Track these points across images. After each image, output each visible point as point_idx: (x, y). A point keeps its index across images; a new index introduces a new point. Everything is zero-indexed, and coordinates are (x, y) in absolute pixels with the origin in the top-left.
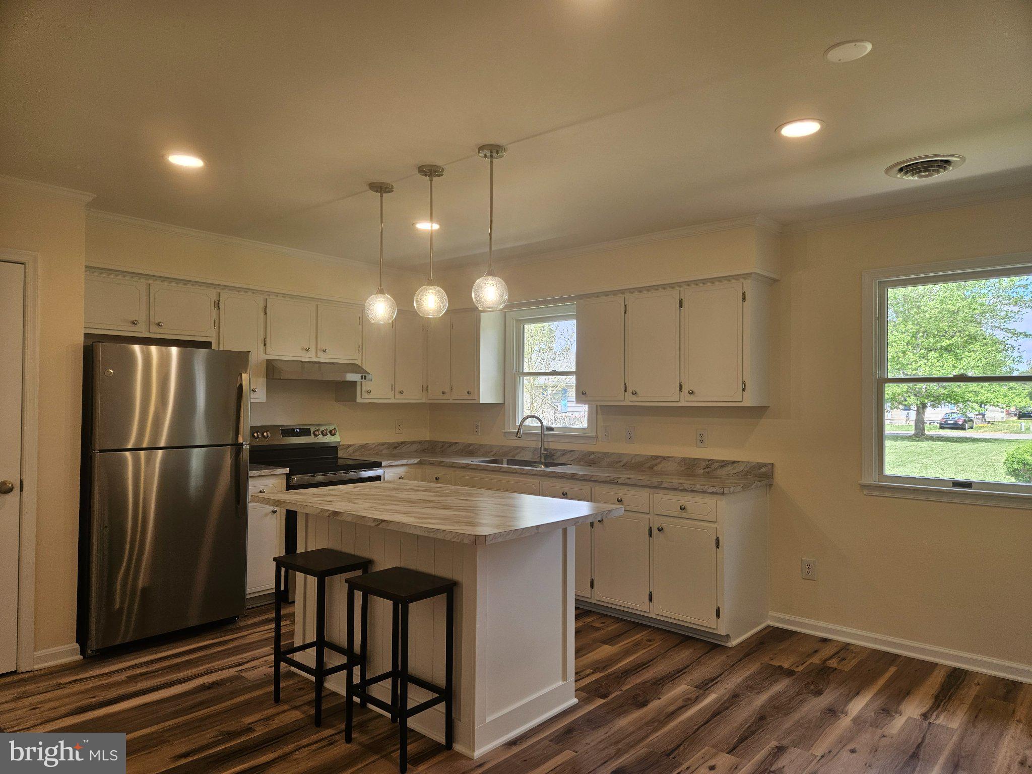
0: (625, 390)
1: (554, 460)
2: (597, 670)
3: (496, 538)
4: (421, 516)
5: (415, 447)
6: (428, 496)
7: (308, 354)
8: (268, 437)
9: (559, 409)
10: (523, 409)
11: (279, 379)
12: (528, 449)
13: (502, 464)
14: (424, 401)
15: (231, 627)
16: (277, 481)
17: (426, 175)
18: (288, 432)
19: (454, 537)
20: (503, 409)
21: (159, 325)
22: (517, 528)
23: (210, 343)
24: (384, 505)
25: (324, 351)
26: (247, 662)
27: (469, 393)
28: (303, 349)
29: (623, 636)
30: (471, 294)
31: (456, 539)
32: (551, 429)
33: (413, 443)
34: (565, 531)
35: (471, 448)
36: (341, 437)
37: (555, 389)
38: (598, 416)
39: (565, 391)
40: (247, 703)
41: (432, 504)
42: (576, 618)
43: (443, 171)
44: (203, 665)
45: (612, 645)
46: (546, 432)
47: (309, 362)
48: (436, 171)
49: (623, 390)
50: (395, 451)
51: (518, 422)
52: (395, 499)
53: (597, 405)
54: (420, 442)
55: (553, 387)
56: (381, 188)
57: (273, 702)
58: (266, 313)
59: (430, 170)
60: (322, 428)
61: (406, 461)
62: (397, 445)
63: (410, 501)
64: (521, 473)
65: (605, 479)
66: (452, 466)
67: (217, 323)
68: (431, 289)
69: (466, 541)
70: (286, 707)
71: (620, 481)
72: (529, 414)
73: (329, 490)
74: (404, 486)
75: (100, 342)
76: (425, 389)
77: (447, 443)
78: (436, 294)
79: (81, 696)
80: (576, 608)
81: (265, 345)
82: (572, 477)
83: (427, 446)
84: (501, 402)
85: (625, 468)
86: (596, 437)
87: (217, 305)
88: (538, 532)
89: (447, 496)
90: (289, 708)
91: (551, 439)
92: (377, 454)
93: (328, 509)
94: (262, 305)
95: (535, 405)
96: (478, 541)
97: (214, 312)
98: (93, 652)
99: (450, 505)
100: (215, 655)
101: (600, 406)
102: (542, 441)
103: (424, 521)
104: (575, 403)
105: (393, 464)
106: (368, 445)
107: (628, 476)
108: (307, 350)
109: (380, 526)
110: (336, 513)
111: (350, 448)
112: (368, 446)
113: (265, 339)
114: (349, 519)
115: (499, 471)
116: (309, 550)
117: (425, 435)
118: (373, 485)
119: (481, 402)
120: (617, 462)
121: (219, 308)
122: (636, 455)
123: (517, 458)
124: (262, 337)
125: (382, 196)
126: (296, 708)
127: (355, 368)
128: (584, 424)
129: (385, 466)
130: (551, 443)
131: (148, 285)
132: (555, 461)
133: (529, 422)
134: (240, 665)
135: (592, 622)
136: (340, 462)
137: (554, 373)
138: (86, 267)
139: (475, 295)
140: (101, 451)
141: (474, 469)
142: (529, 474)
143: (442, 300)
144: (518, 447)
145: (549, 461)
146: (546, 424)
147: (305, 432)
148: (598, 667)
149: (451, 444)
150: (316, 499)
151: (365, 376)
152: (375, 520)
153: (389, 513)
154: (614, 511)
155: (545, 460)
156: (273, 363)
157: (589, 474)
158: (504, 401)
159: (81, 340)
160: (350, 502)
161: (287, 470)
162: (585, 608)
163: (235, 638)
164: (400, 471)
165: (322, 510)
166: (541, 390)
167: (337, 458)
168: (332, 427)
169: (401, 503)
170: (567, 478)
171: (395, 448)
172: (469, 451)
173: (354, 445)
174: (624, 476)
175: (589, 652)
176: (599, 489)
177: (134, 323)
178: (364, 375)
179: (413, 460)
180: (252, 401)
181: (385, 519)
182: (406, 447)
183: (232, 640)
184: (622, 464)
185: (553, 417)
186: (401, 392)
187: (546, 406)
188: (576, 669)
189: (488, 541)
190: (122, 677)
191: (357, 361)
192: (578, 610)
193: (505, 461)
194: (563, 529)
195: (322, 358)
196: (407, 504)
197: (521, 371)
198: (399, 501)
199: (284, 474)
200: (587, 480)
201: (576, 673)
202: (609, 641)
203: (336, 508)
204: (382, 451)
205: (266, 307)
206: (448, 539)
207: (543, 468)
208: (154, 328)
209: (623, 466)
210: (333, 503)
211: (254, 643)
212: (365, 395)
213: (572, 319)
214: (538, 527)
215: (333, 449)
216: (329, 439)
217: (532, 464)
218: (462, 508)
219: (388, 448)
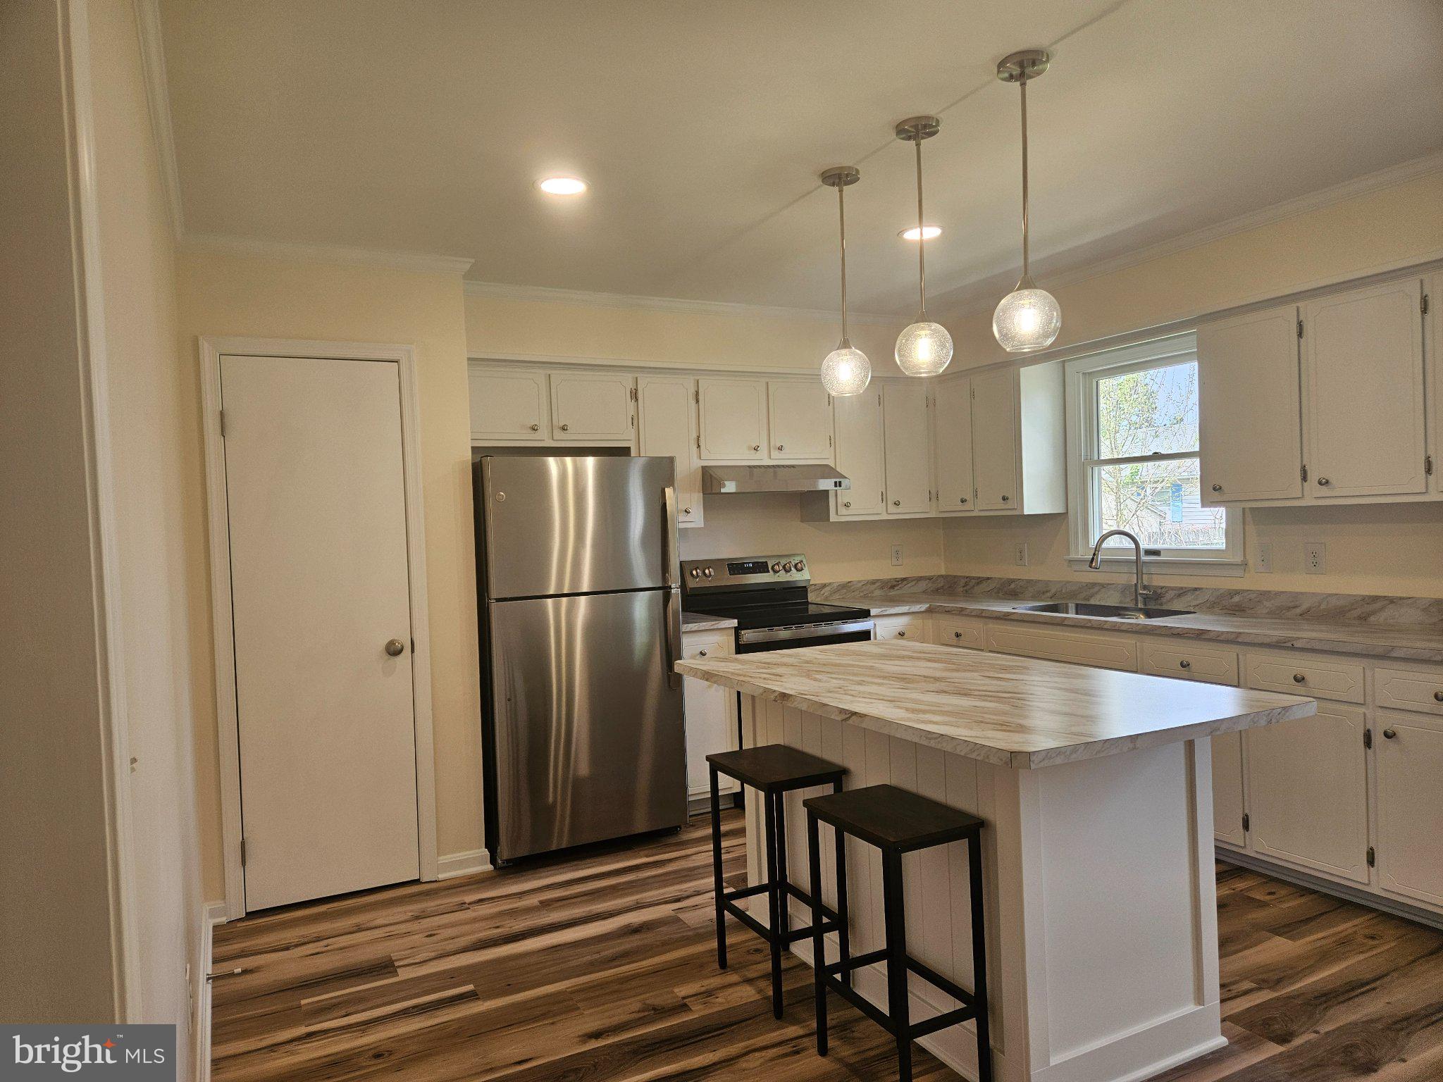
0: (1304, 478)
1: (1161, 604)
2: (1262, 984)
3: (1051, 758)
4: (917, 706)
5: (923, 585)
6: (935, 669)
7: (758, 455)
8: (710, 575)
9: (1169, 516)
10: (1101, 519)
11: (717, 494)
12: (1114, 586)
13: (1067, 613)
14: (933, 515)
15: (673, 840)
16: (721, 638)
17: (909, 138)
18: (737, 567)
19: (972, 751)
20: (1065, 522)
21: (564, 428)
22: (1092, 740)
23: (629, 448)
24: (861, 684)
25: (780, 448)
26: (688, 897)
27: (1004, 499)
28: (749, 448)
29: (1312, 924)
30: (992, 326)
31: (976, 753)
32: (1156, 553)
33: (920, 579)
34: (1190, 746)
35: (1013, 586)
36: (811, 573)
37: (1160, 486)
38: (1247, 528)
39: (1177, 488)
40: (684, 963)
41: (938, 684)
42: (1217, 879)
43: (938, 125)
44: (632, 894)
45: (1292, 938)
46: (1145, 558)
47: (759, 467)
48: (925, 126)
49: (1299, 478)
50: (893, 593)
51: (1093, 543)
52: (879, 674)
53: (1244, 509)
54: (930, 578)
55: (1156, 482)
56: (839, 178)
57: (717, 966)
58: (697, 401)
59: (916, 127)
60: (783, 562)
61: (907, 607)
62: (896, 583)
63: (904, 679)
64: (1100, 628)
65: (1267, 640)
66: (981, 615)
67: (635, 421)
68: (923, 329)
69: (993, 760)
70: (734, 978)
71: (1298, 644)
72: (1114, 528)
73: (783, 656)
74: (898, 650)
75: (488, 456)
76: (934, 496)
77: (974, 578)
78: (932, 336)
79: (483, 924)
80: (1218, 861)
81: (699, 446)
82: (1200, 635)
83: (942, 585)
84: (1058, 509)
85: (1307, 620)
86: (1245, 564)
87: (634, 395)
88: (1134, 748)
89: (965, 671)
90: (740, 979)
91: (1153, 570)
92: (865, 597)
93: (776, 689)
94: (692, 390)
95: (1125, 512)
96: (1016, 761)
97: (632, 404)
98: (503, 863)
99: (969, 687)
100: (650, 881)
101: (1252, 509)
102: (1139, 574)
103: (921, 716)
104: (1200, 505)
105: (888, 613)
106: (851, 584)
107: (1314, 635)
108: (756, 449)
109: (850, 722)
110: (784, 696)
111: (826, 589)
112: (851, 586)
113: (699, 437)
114: (804, 707)
115: (1061, 624)
116: (759, 745)
117: (937, 566)
118: (850, 648)
119: (1026, 512)
120: (1289, 609)
121: (637, 400)
122: (1330, 595)
123: (1092, 602)
124: (694, 435)
125: (841, 191)
126: (749, 981)
127: (827, 471)
128: (1219, 542)
129: (876, 616)
130: (1154, 576)
131: (548, 376)
132: (1165, 607)
133: (1112, 542)
134: (678, 900)
135: (1249, 889)
136: (812, 610)
137: (1157, 457)
138: (469, 359)
139: (998, 326)
140: (498, 600)
141: (1017, 621)
142: (1116, 629)
143: (943, 346)
144: (1094, 585)
145: (1152, 606)
146: (1144, 545)
147: (761, 567)
148: (1268, 978)
149: (980, 581)
150: (761, 671)
151: (840, 482)
152: (842, 711)
153: (866, 700)
154: (1294, 708)
155: (1145, 605)
156: (710, 472)
157: (1232, 630)
158: (1067, 510)
159: (468, 455)
160: (808, 676)
161: (734, 623)
162: (1232, 861)
163: (676, 858)
164: (899, 623)
165: (766, 690)
166: (1135, 488)
167: (807, 603)
168: (797, 559)
169: (887, 682)
170: (1189, 638)
171: (893, 587)
172: (1010, 591)
173: (830, 584)
174: (1308, 634)
175: (1246, 948)
176: (1255, 660)
177: (534, 429)
178: (838, 480)
179: (918, 607)
180: (682, 526)
181: (857, 710)
182: (909, 585)
183: (670, 860)
184: (1298, 611)
185: (1158, 530)
186: (897, 504)
187: (1143, 513)
188: (1221, 977)
189: (1036, 762)
190: (534, 900)
191: (827, 460)
192: (1219, 865)
193: (1072, 607)
194: (1185, 742)
195: (778, 459)
196: (898, 684)
197: (1096, 458)
198: (884, 678)
199: (732, 628)
200: (1228, 642)
201: (1222, 986)
202: (1287, 928)
203: (786, 689)
204: (872, 592)
205: (697, 393)
206: (962, 754)
207: (1142, 620)
208: (559, 434)
209: (1301, 615)
210: (783, 679)
211: (698, 867)
212: (842, 511)
213: (1191, 360)
214: (1133, 738)
215: (800, 591)
216: (795, 576)
217: (1122, 612)
218: (991, 693)
219: (882, 588)
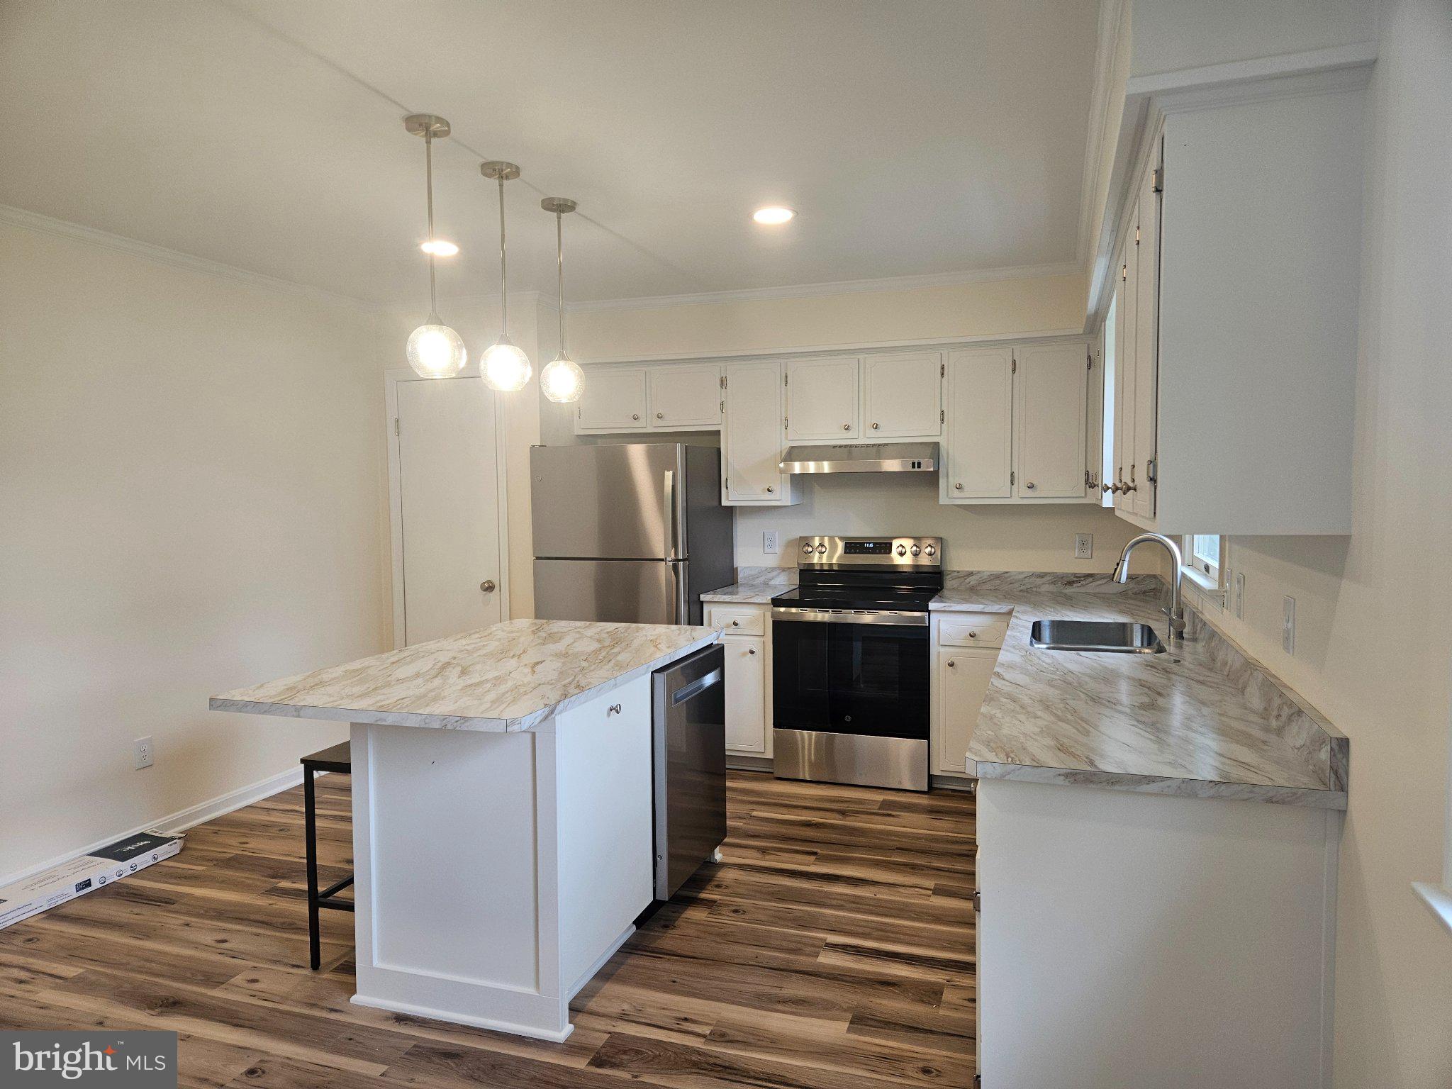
7: (850, 434)
18: (856, 546)
21: (659, 417)
23: (719, 432)
25: (876, 427)
28: (841, 428)
50: (1069, 590)
58: (787, 385)
62: (1076, 579)
67: (724, 406)
76: (1091, 477)
81: (786, 428)
87: (723, 383)
94: (779, 374)
97: (721, 391)
105: (956, 609)
106: (1008, 575)
108: (847, 429)
111: (973, 577)
112: (1009, 577)
113: (784, 419)
121: (725, 387)
124: (780, 418)
129: (937, 611)
131: (647, 372)
147: (883, 548)
164: (970, 622)
171: (1070, 583)
173: (979, 572)
177: (635, 418)
178: (915, 461)
182: (1097, 582)
186: (1030, 486)
191: (937, 437)
195: (873, 438)
199: (767, 604)
204: (1039, 586)
205: (784, 377)
208: (657, 422)
212: (954, 493)
219: (1054, 583)
